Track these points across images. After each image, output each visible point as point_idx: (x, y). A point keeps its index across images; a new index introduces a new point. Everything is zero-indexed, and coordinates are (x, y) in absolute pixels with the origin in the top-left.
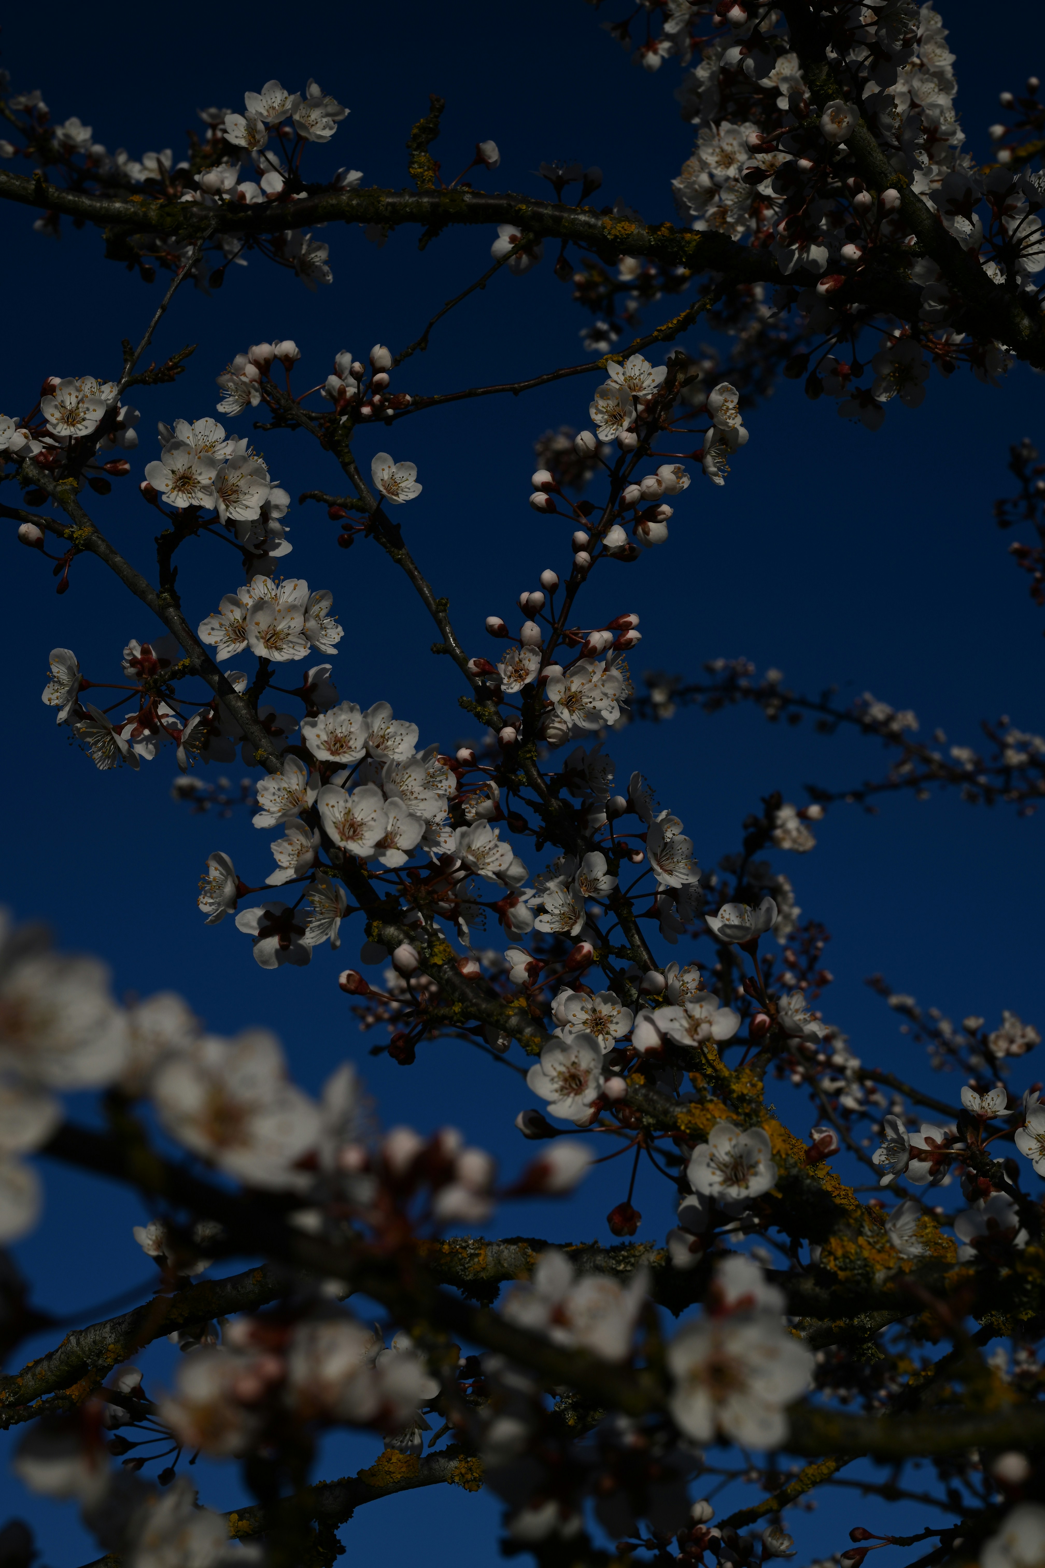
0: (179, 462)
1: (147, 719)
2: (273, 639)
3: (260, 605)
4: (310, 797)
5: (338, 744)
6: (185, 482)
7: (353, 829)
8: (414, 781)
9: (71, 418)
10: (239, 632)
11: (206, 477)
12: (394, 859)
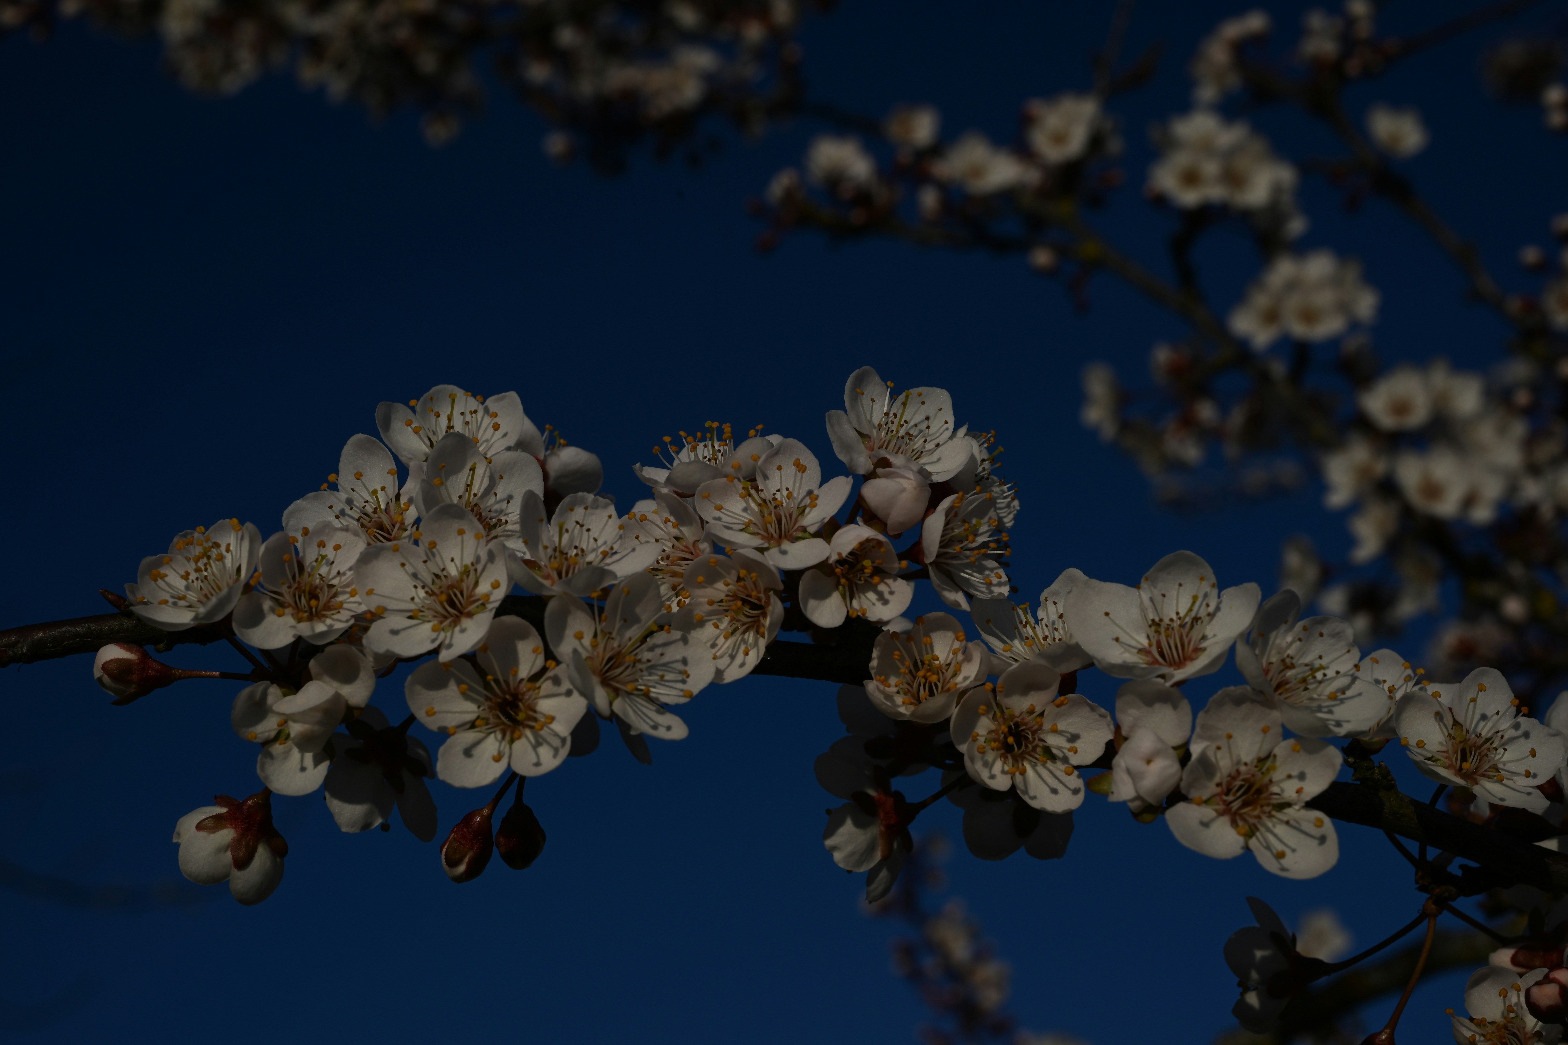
0: (1180, 160)
1: (1188, 422)
2: (1309, 316)
3: (1292, 285)
4: (1380, 467)
5: (1401, 408)
6: (1191, 178)
7: (1433, 490)
8: (1485, 432)
9: (1059, 139)
10: (1271, 316)
11: (1211, 168)
12: (1482, 514)
